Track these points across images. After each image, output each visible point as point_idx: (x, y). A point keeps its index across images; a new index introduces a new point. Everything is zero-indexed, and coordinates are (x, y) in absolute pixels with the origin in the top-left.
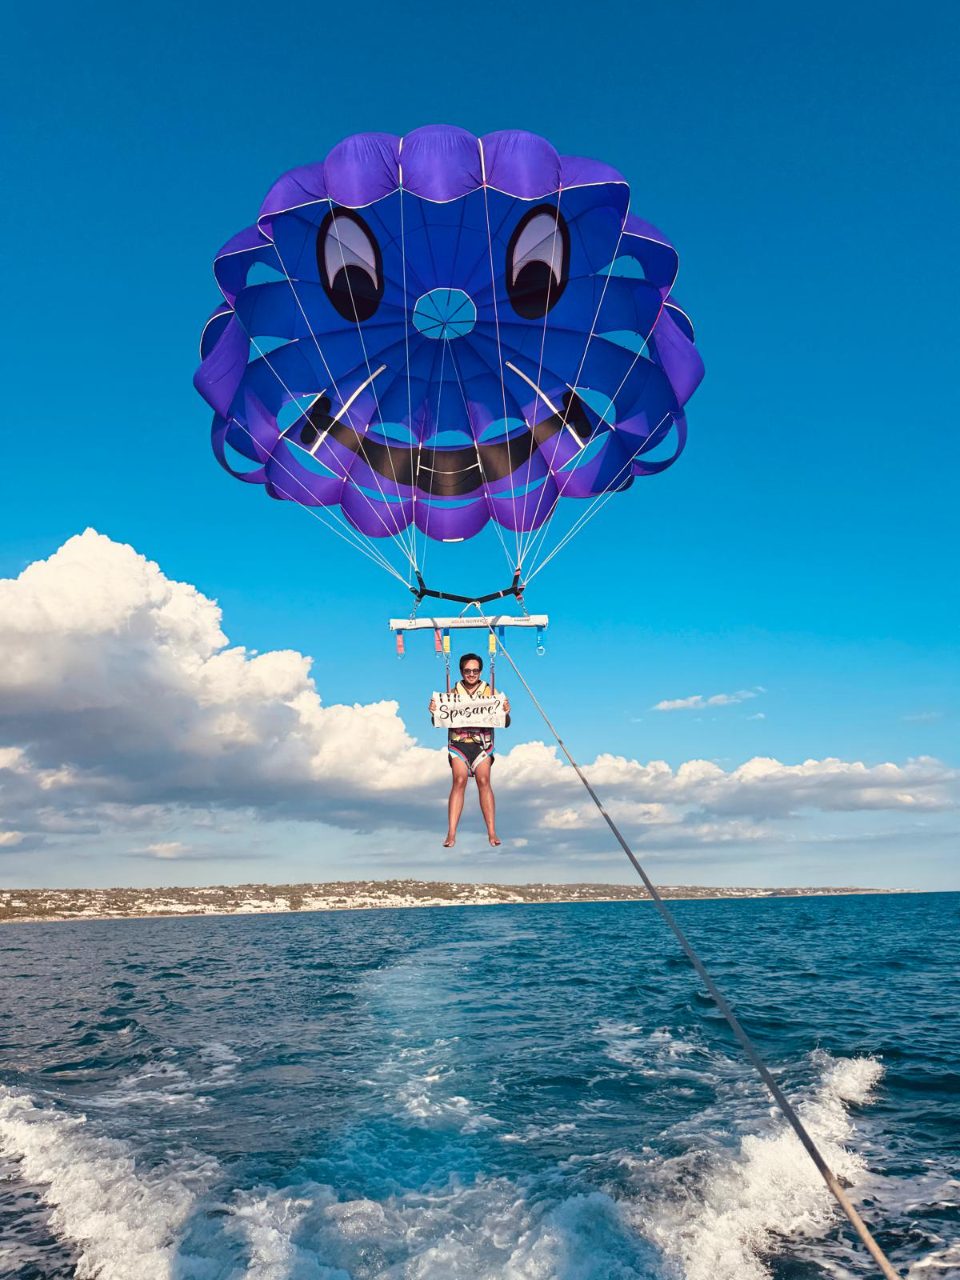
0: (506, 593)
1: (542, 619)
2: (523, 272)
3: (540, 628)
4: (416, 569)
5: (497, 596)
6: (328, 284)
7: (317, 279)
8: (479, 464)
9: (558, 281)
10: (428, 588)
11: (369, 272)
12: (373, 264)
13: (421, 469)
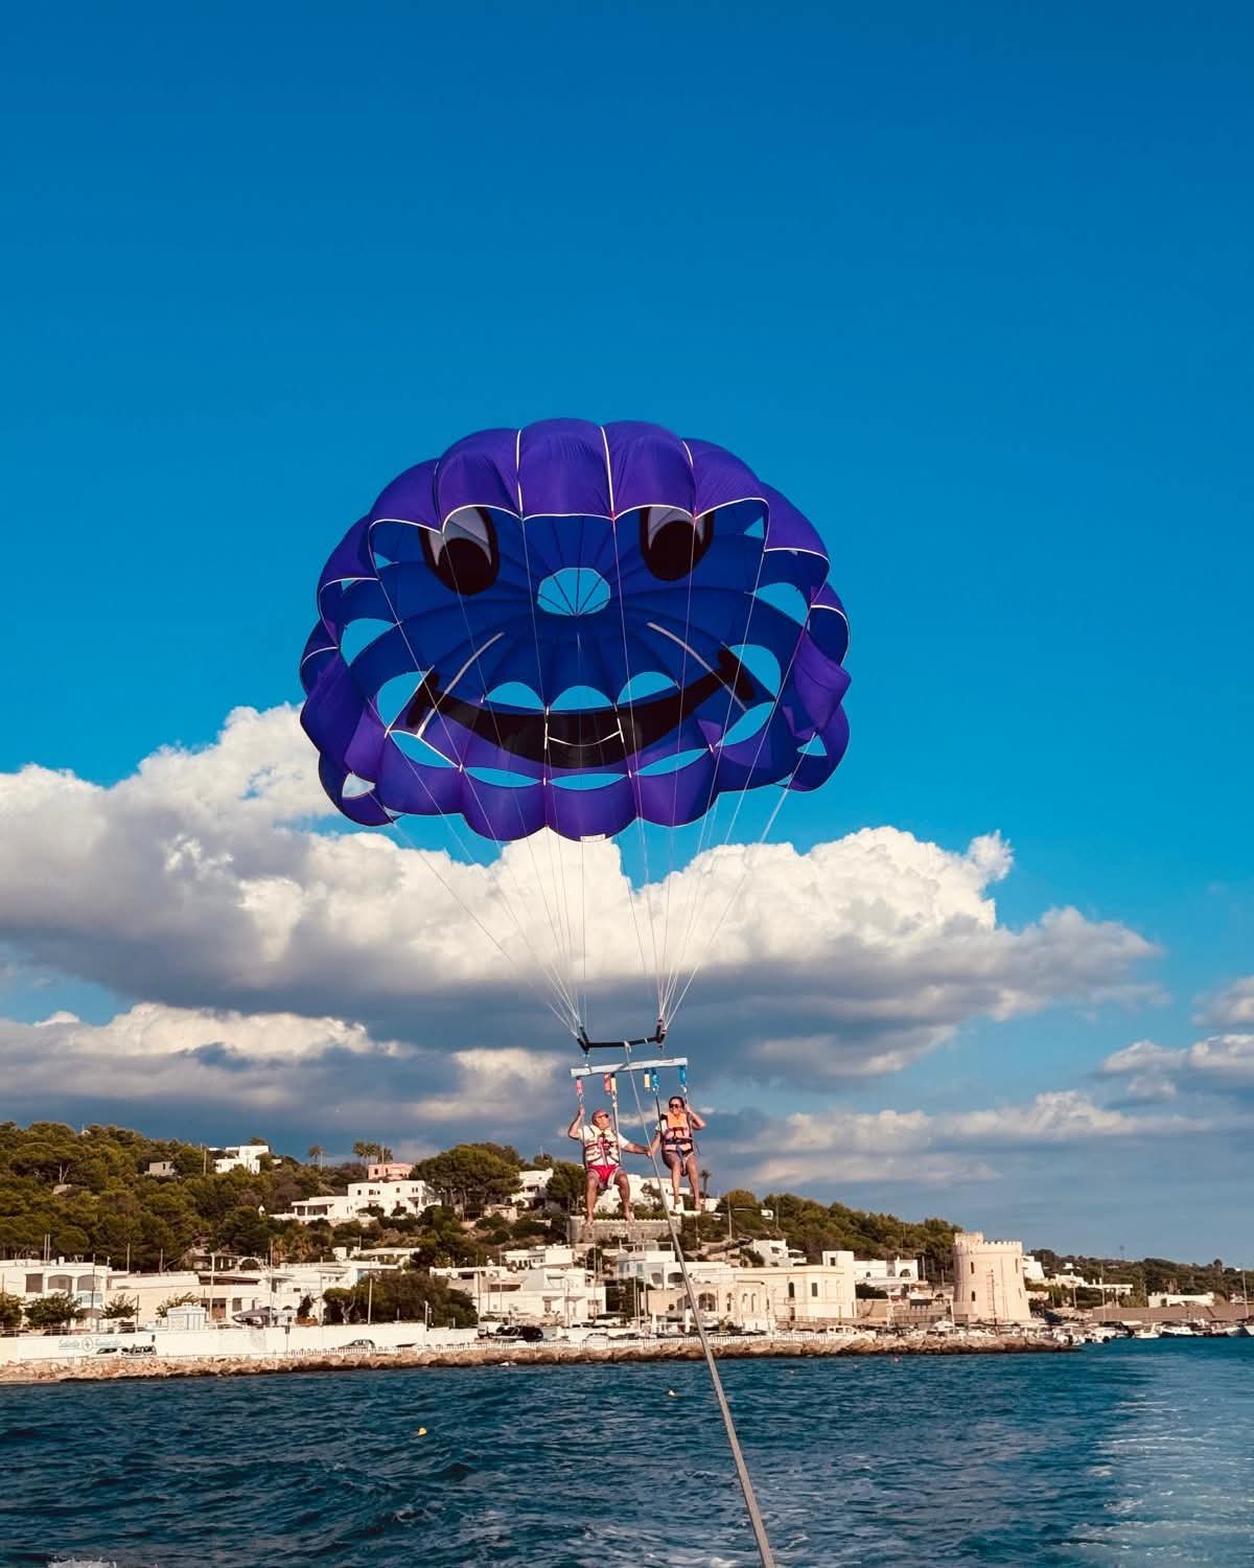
0: (650, 1040)
1: (683, 1061)
2: (659, 535)
3: (682, 1067)
4: (580, 1025)
5: (643, 1041)
6: (433, 558)
7: (420, 557)
8: (620, 731)
9: (701, 537)
10: (591, 1041)
11: (482, 546)
12: (485, 539)
13: (549, 741)
